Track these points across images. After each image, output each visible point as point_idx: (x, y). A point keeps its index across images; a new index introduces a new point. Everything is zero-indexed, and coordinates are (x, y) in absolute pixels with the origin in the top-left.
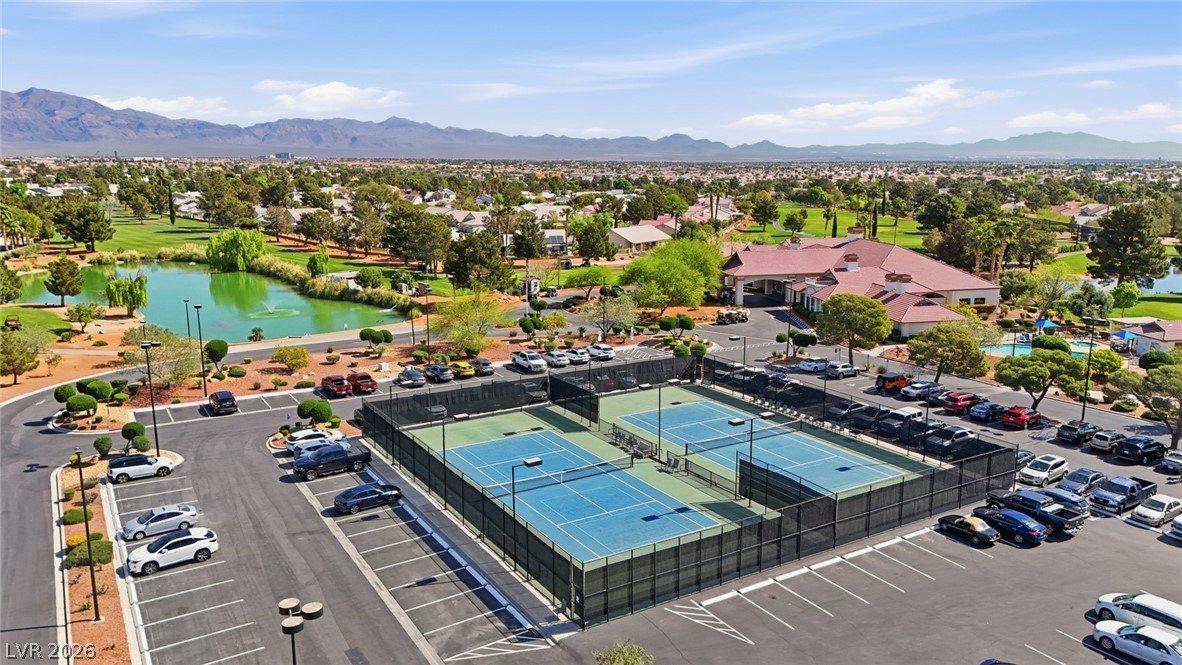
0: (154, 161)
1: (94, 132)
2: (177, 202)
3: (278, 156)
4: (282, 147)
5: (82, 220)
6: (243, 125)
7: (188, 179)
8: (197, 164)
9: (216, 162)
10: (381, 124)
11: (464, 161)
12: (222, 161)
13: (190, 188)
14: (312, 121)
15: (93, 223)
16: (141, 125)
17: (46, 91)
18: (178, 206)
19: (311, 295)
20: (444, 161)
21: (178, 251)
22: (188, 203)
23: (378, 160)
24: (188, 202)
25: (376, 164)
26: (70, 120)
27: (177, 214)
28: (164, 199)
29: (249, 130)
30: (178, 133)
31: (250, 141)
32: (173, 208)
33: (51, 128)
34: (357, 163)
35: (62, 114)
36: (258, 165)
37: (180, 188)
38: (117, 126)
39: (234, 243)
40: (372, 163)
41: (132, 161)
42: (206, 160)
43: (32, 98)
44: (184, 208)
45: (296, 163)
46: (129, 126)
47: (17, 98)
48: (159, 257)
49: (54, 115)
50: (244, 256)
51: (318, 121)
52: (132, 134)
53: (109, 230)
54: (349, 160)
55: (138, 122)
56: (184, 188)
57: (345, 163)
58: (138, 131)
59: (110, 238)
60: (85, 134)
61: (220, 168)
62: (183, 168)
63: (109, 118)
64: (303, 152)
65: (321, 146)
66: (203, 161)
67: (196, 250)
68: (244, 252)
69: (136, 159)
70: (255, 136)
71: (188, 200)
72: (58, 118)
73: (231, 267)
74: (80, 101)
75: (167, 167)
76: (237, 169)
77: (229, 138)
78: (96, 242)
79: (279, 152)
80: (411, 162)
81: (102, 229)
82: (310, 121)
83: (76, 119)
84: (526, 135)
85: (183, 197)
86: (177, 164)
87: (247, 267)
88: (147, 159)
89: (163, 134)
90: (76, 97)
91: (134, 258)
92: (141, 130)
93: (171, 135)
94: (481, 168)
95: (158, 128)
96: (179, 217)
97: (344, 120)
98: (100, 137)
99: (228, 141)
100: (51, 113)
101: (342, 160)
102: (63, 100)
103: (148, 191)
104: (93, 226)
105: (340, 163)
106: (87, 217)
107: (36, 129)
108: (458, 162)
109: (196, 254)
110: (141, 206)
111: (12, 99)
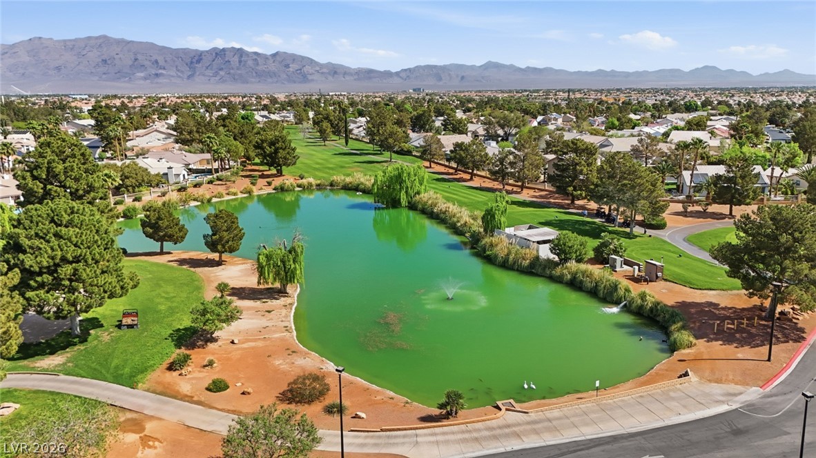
0: (341, 95)
1: (310, 77)
2: (352, 126)
3: (414, 90)
4: (417, 84)
5: (273, 148)
6: (394, 71)
7: (360, 107)
8: (366, 96)
9: (377, 95)
10: (481, 66)
11: (541, 90)
12: (381, 94)
13: (361, 114)
14: (436, 66)
15: (281, 151)
16: (335, 73)
17: (285, 53)
18: (352, 130)
19: (490, 260)
20: (526, 91)
21: (348, 180)
22: (358, 128)
23: (480, 92)
24: (359, 126)
25: (480, 94)
26: (298, 70)
27: (351, 136)
28: (342, 124)
29: (397, 74)
30: (356, 77)
31: (397, 80)
32: (348, 132)
33: (287, 75)
34: (466, 94)
35: (294, 67)
36: (403, 97)
37: (354, 115)
38: (322, 73)
39: (398, 179)
40: (478, 94)
41: (329, 95)
42: (371, 94)
43: (278, 58)
44: (356, 131)
45: (427, 95)
46: (329, 73)
47: (270, 58)
48: (331, 185)
49: (289, 67)
50: (406, 192)
51: (440, 66)
52: (330, 78)
53: (294, 157)
54: (460, 92)
55: (335, 71)
56: (357, 115)
57: (459, 94)
58: (333, 76)
59: (294, 164)
60: (305, 78)
61: (380, 99)
62: (357, 99)
63: (317, 68)
64: (430, 87)
65: (441, 83)
66: (370, 94)
67: (362, 180)
68: (407, 188)
69: (331, 94)
70: (401, 77)
71: (359, 124)
72: (291, 69)
73: (395, 204)
74: (303, 58)
75: (348, 99)
76: (391, 100)
77: (385, 79)
78: (284, 167)
79: (415, 88)
80: (502, 92)
81: (288, 156)
82: (435, 67)
83: (301, 70)
84: (583, 70)
85: (355, 122)
86: (354, 97)
87: (409, 203)
88: (337, 93)
89: (348, 78)
90: (300, 56)
91: (310, 185)
92: (336, 76)
93: (352, 78)
94: (556, 95)
95: (345, 73)
96: (352, 138)
97: (457, 64)
98: (312, 80)
99: (384, 81)
100: (287, 66)
101: (456, 92)
102: (294, 58)
103: (332, 118)
104: (281, 153)
105: (455, 94)
106: (277, 145)
107: (279, 76)
108: (537, 91)
109: (362, 183)
110: (325, 131)
111: (267, 58)
